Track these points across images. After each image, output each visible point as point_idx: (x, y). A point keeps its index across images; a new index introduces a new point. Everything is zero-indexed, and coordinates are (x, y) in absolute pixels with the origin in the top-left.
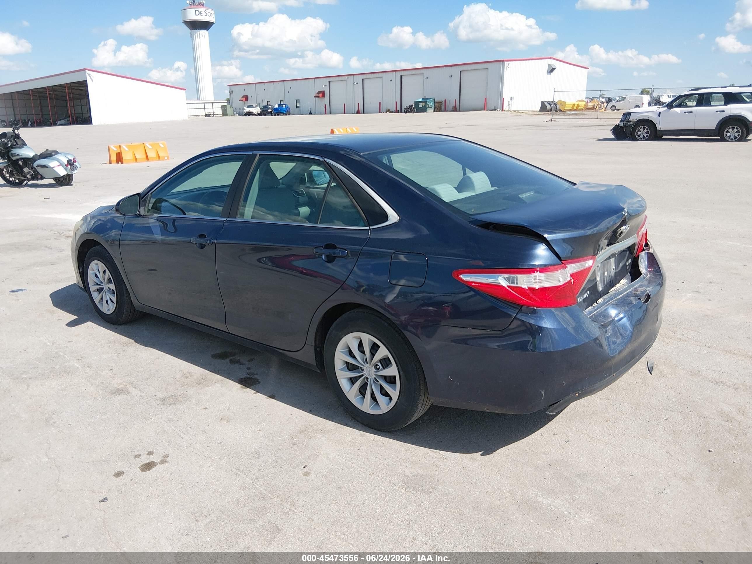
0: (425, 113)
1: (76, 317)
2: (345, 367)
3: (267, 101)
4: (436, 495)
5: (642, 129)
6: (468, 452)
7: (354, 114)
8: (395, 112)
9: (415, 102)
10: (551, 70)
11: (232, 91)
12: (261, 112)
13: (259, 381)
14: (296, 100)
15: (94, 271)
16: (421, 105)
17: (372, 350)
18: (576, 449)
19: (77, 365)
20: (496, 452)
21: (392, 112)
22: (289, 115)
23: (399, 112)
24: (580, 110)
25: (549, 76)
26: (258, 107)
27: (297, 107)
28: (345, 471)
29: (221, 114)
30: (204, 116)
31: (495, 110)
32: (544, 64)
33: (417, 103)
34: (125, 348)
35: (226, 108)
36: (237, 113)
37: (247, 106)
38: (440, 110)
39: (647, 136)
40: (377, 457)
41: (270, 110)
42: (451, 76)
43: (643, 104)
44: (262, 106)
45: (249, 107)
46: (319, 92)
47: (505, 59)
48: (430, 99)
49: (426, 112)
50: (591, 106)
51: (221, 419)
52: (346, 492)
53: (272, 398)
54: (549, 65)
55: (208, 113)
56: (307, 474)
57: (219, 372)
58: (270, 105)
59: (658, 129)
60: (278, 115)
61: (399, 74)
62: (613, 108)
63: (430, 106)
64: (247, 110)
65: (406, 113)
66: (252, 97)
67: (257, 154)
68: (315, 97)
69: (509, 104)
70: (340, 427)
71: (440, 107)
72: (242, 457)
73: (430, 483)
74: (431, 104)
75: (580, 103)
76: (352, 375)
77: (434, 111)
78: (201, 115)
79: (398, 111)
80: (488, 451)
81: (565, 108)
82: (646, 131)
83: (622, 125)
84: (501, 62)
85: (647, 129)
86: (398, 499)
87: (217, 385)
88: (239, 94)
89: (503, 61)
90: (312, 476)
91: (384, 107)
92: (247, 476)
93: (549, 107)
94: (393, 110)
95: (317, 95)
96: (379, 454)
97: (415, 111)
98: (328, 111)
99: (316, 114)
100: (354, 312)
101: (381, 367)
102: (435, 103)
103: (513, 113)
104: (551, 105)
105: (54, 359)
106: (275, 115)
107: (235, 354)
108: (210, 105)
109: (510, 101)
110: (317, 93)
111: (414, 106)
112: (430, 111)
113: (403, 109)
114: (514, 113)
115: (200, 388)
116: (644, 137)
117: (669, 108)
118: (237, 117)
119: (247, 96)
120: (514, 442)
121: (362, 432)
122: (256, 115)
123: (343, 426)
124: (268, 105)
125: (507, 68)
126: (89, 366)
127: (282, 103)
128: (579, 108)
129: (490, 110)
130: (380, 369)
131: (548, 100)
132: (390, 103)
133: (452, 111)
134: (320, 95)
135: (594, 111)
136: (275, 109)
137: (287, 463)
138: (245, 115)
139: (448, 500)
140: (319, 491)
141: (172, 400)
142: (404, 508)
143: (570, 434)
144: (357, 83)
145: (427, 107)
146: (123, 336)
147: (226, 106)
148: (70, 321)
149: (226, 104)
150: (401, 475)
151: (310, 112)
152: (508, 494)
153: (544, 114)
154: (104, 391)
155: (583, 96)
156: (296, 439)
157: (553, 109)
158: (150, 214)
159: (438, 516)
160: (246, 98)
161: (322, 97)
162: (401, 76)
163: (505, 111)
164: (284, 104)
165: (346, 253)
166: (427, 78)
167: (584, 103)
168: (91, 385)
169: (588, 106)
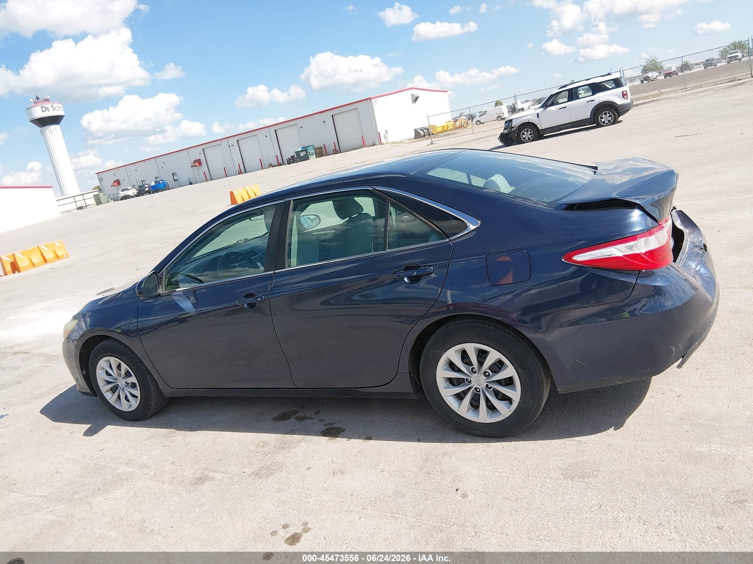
0: (308, 161)
1: (90, 425)
2: (448, 384)
3: (142, 181)
4: (604, 476)
5: (526, 132)
6: (601, 431)
7: (236, 175)
8: (277, 166)
9: (295, 152)
10: (416, 99)
11: (101, 178)
12: (138, 193)
13: (342, 428)
14: (172, 174)
15: (104, 369)
16: (302, 154)
17: (479, 359)
18: (692, 400)
19: (130, 470)
20: (625, 423)
21: (275, 166)
22: (168, 189)
23: (281, 165)
24: (450, 130)
25: (414, 104)
26: (134, 189)
27: (175, 180)
28: (500, 482)
29: (95, 203)
30: (77, 210)
31: (374, 145)
32: (407, 96)
33: (298, 153)
34: (171, 438)
35: (99, 197)
36: (111, 199)
37: (121, 190)
38: (321, 155)
39: (532, 137)
40: (520, 461)
41: (147, 189)
42: (325, 122)
43: (504, 113)
44: (137, 187)
45: (123, 190)
46: (195, 161)
47: (371, 97)
48: (310, 146)
49: (309, 159)
50: (459, 125)
51: (333, 473)
52: (517, 499)
53: (370, 439)
54: (412, 95)
55: (80, 206)
56: (464, 496)
57: (293, 433)
58: (146, 184)
59: (540, 129)
60: (157, 192)
61: (272, 129)
62: (478, 123)
63: (311, 153)
64: (122, 194)
65: (289, 164)
66: (124, 180)
67: (291, 200)
68: (191, 167)
69: (385, 137)
70: (461, 446)
71: (321, 152)
72: (386, 501)
73: (590, 468)
74: (312, 151)
75: (449, 124)
76: (459, 390)
77: (316, 157)
78: (73, 210)
79: (281, 163)
80: (618, 425)
81: (437, 131)
82: (529, 133)
83: (507, 132)
84: (369, 100)
85: (530, 131)
86: (571, 490)
87: (302, 444)
88: (109, 180)
89: (370, 99)
90: (471, 496)
91: (266, 163)
92: (406, 516)
93: (422, 133)
94: (276, 164)
95: (194, 165)
96: (518, 457)
97: (298, 160)
98: (209, 177)
99: (196, 183)
100: (451, 325)
101: (491, 373)
102: (315, 149)
103: (391, 145)
104: (423, 131)
105: (98, 471)
106: (154, 193)
107: (296, 412)
108: (81, 197)
109: (386, 134)
110: (193, 163)
111: (296, 156)
112: (313, 158)
113: (286, 161)
114: (393, 144)
115: (286, 452)
116: (529, 139)
117: (545, 108)
118: (112, 203)
119: (119, 180)
120: (634, 411)
121: (486, 444)
122: (133, 197)
123: (463, 444)
124: (143, 185)
125: (375, 104)
126: (145, 466)
127: (158, 180)
128: (449, 128)
129: (369, 146)
130: (491, 375)
131: (419, 127)
132: (271, 157)
133: (333, 154)
134: (197, 164)
135: (462, 129)
136: (153, 187)
137: (436, 492)
138: (122, 199)
139: (619, 476)
140: (490, 507)
141: (265, 471)
142: (585, 496)
143: (676, 389)
144: (233, 145)
145: (309, 155)
146: (159, 429)
147: (98, 195)
148: (84, 431)
149: (97, 193)
150: (556, 469)
151: (190, 182)
152: (666, 454)
153: (419, 141)
154: (183, 485)
155: (449, 117)
156: (426, 469)
157: (426, 134)
158: (168, 291)
159: (621, 492)
160: (118, 182)
161: (199, 165)
162: (275, 130)
163: (383, 144)
164: (161, 180)
165: (433, 269)
166: (302, 127)
167: (452, 123)
168: (163, 483)
169: (456, 125)
